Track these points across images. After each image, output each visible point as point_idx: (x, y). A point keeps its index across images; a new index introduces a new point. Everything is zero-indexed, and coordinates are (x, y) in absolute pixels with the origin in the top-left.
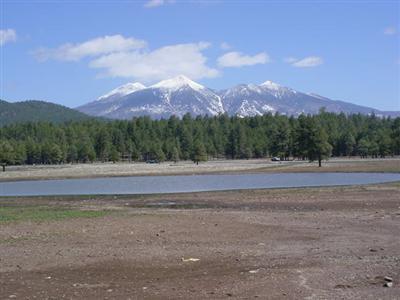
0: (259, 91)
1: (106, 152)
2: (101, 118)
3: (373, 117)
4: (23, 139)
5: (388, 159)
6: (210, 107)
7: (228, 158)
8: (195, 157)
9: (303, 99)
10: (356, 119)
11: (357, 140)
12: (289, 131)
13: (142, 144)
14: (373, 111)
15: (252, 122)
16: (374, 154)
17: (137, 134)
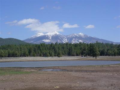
0: (78, 36)
1: (32, 54)
2: (31, 43)
3: (112, 44)
4: (7, 49)
5: (117, 57)
6: (63, 40)
7: (68, 56)
8: (58, 55)
9: (91, 38)
10: (107, 45)
11: (107, 51)
12: (87, 48)
13: (43, 51)
14: (112, 42)
15: (76, 45)
16: (112, 55)
17: (41, 48)
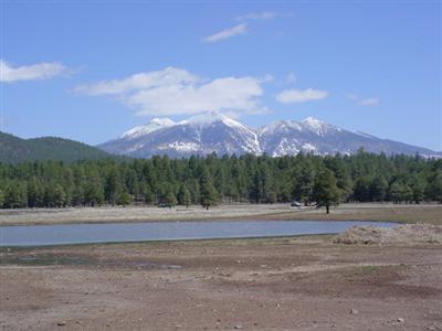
0: (300, 129)
1: (116, 195)
2: (124, 156)
4: (27, 179)
5: (423, 205)
6: (245, 145)
11: (390, 184)
15: (282, 163)
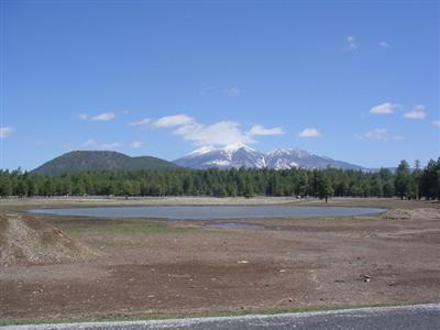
3: (360, 172)
4: (139, 180)
5: (369, 199)
7: (267, 196)
8: (246, 194)
9: (316, 159)
10: (350, 172)
12: (307, 179)
17: (210, 178)
